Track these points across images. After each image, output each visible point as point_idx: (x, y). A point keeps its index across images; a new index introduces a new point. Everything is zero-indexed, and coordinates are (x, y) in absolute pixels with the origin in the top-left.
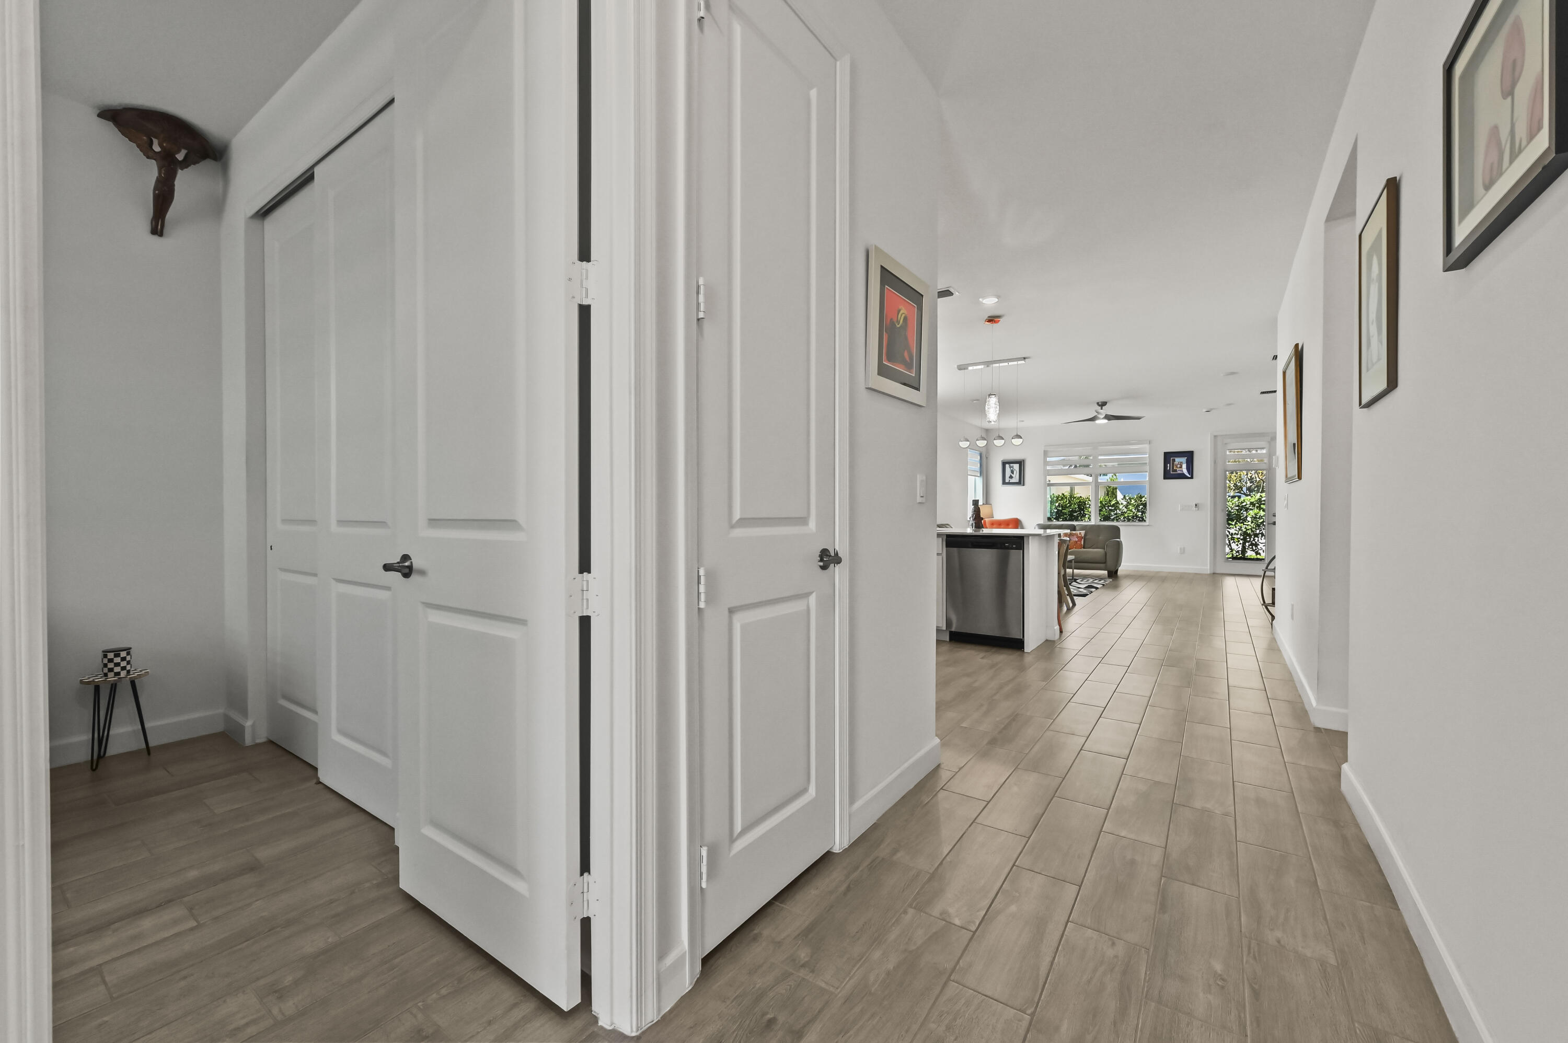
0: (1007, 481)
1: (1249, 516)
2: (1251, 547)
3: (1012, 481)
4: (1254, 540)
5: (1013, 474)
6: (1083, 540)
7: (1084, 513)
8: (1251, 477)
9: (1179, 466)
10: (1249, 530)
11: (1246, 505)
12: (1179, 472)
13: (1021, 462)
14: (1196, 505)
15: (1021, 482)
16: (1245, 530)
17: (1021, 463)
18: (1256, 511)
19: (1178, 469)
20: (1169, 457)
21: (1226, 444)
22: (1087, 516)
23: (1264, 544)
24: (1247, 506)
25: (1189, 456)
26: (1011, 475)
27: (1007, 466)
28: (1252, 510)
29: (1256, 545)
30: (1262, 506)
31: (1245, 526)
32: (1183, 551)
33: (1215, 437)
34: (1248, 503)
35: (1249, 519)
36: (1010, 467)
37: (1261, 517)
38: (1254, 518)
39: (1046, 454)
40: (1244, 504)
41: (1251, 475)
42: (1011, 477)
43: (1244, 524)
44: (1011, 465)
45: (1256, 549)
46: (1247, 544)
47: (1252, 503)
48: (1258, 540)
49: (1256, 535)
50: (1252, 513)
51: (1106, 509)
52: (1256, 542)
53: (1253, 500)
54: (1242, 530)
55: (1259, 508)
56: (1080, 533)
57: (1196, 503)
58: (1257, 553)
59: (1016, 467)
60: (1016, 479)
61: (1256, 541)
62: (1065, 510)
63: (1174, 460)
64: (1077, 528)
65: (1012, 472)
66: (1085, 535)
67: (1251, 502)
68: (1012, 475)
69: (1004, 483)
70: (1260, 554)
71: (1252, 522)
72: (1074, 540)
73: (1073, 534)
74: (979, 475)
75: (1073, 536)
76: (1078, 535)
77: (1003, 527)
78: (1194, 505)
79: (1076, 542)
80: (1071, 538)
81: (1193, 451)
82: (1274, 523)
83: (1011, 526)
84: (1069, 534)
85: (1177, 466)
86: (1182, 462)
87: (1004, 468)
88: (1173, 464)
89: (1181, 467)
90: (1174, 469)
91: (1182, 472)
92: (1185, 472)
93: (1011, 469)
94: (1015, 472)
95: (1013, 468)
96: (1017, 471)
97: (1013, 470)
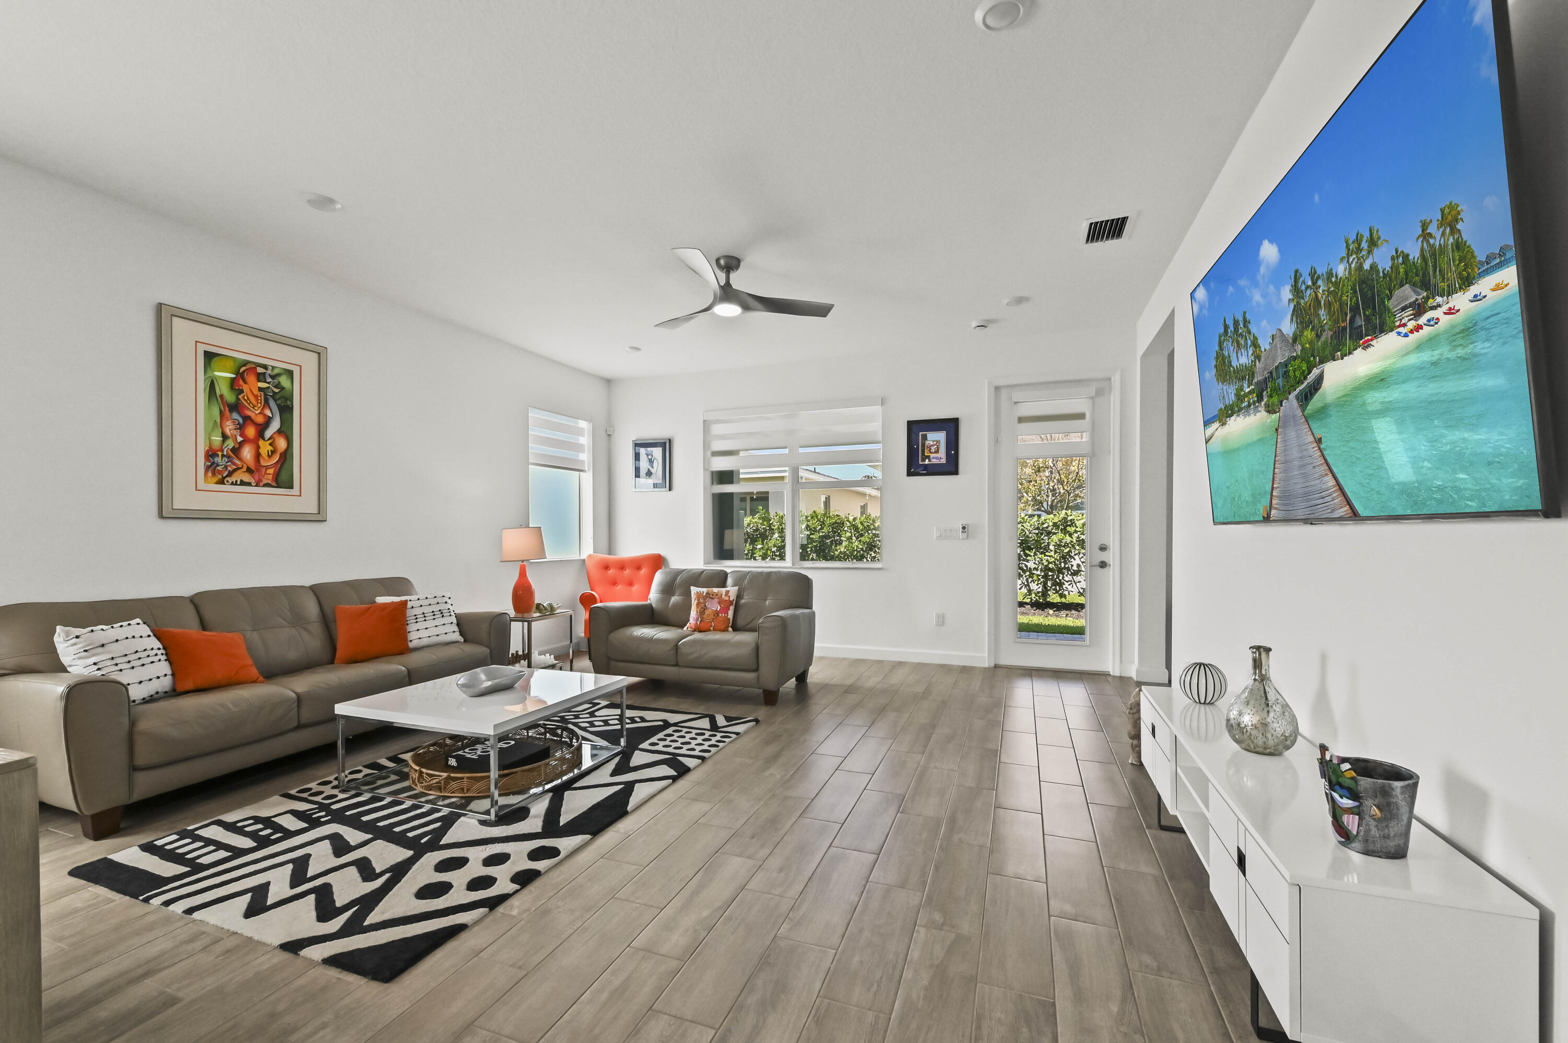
0: (643, 479)
1: (1053, 543)
2: (1053, 587)
3: (649, 480)
4: (1058, 577)
5: (653, 466)
6: (732, 608)
7: (841, 540)
8: (1053, 486)
9: (933, 449)
10: (1051, 563)
11: (1047, 527)
12: (934, 461)
13: (665, 443)
14: (964, 528)
16: (1046, 563)
17: (666, 445)
18: (1060, 535)
19: (932, 455)
20: (916, 428)
21: (1016, 403)
22: (843, 543)
23: (1070, 583)
24: (1050, 529)
25: (951, 426)
26: (649, 469)
27: (642, 453)
28: (1056, 533)
29: (1061, 584)
30: (1068, 529)
31: (1046, 557)
32: (941, 620)
33: (997, 389)
34: (1051, 524)
35: (1052, 547)
36: (647, 454)
37: (1066, 545)
38: (1058, 546)
39: (706, 424)
40: (1045, 526)
41: (1053, 484)
42: (649, 474)
43: (1045, 556)
44: (649, 449)
45: (1060, 590)
46: (1049, 584)
47: (1055, 525)
48: (1063, 577)
49: (1060, 571)
50: (1055, 538)
51: (868, 533)
52: (1060, 580)
53: (1056, 520)
54: (1043, 564)
55: (1065, 531)
56: (727, 592)
57: (964, 522)
58: (1062, 596)
59: (657, 452)
60: (658, 476)
61: (1061, 578)
62: (813, 534)
63: (925, 438)
64: (730, 581)
65: (651, 464)
66: (739, 596)
67: (1054, 523)
68: (651, 468)
70: (1065, 596)
71: (1056, 552)
72: (713, 609)
73: (713, 595)
74: (586, 469)
75: (712, 598)
76: (723, 597)
77: (627, 572)
78: (961, 528)
79: (717, 613)
80: (707, 604)
81: (958, 418)
82: (1103, 565)
83: (643, 571)
84: (705, 594)
85: (930, 449)
86: (938, 442)
87: (637, 457)
88: (923, 445)
89: (937, 452)
90: (926, 454)
91: (938, 461)
92: (943, 461)
93: (650, 457)
94: (655, 464)
95: (652, 456)
96: (659, 461)
97: (653, 460)
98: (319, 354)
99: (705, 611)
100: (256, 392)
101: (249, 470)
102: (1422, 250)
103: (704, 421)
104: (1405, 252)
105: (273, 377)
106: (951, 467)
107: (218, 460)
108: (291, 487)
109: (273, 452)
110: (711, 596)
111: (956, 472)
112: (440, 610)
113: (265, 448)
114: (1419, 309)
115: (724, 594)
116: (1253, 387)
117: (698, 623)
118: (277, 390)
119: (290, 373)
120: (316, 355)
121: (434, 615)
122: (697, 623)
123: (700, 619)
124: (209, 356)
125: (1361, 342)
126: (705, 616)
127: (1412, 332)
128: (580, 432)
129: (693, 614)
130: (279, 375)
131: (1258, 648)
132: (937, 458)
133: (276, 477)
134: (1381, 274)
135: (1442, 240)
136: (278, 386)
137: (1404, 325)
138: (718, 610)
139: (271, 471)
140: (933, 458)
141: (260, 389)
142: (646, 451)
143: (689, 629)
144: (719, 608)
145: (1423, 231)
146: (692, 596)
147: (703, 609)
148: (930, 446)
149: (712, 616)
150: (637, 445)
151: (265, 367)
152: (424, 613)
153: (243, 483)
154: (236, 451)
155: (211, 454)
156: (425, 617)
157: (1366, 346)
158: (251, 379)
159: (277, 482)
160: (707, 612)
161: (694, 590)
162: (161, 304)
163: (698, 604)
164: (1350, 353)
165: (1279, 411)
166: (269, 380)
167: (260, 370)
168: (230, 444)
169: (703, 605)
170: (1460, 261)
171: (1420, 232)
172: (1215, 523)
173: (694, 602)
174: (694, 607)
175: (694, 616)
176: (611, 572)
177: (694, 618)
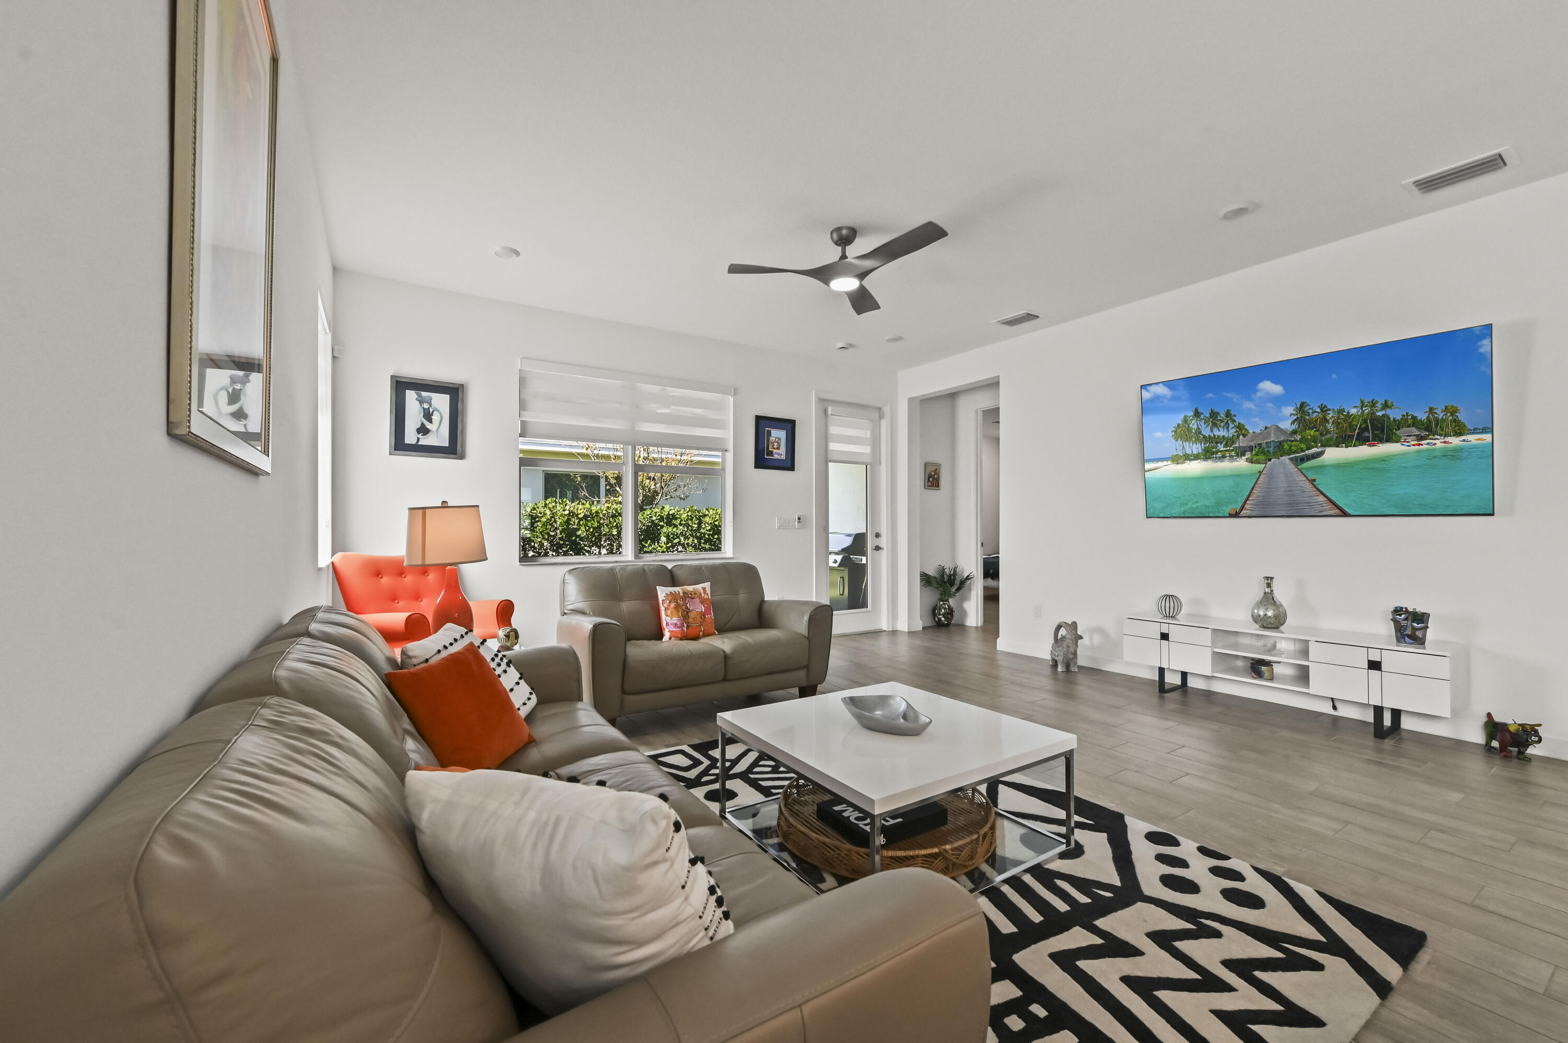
0: (411, 437)
3: (425, 441)
5: (430, 421)
9: (775, 446)
12: (776, 456)
13: (457, 389)
14: (799, 519)
15: (457, 445)
17: (455, 392)
19: (775, 451)
20: (763, 423)
25: (789, 425)
26: (423, 425)
27: (411, 396)
33: (819, 400)
36: (421, 401)
39: (524, 379)
42: (423, 430)
44: (424, 394)
57: (799, 514)
59: (441, 402)
60: (439, 436)
63: (769, 433)
65: (428, 416)
68: (427, 424)
69: (400, 445)
72: (697, 610)
73: (691, 594)
75: (693, 598)
76: (703, 595)
77: (408, 579)
78: (797, 519)
79: (703, 615)
80: (688, 605)
81: (795, 420)
82: (878, 548)
84: (681, 594)
85: (773, 445)
86: (779, 439)
87: (400, 402)
88: (768, 440)
89: (778, 448)
90: (770, 449)
91: (779, 456)
92: (783, 457)
93: (426, 406)
94: (435, 417)
95: (430, 405)
96: (443, 414)
97: (431, 410)
99: (689, 614)
102: (1428, 417)
103: (520, 372)
104: (1414, 415)
106: (789, 465)
110: (690, 596)
111: (794, 470)
114: (1420, 438)
115: (702, 592)
116: (1231, 448)
117: (685, 629)
122: (683, 630)
123: (685, 625)
125: (1367, 443)
126: (691, 620)
127: (1414, 445)
129: (669, 621)
131: (1267, 578)
132: (778, 454)
134: (1392, 419)
135: (1444, 417)
137: (1408, 442)
138: (703, 611)
140: (776, 453)
142: (419, 395)
143: (669, 639)
144: (703, 608)
145: (1430, 410)
146: (660, 599)
147: (685, 613)
148: (773, 442)
149: (699, 619)
150: (400, 386)
157: (1370, 445)
160: (692, 615)
161: (662, 592)
163: (675, 609)
164: (1354, 446)
165: (1266, 463)
169: (684, 607)
170: (1456, 426)
171: (1428, 410)
172: (1147, 517)
173: (669, 605)
174: (669, 612)
175: (675, 622)
176: (385, 580)
177: (676, 624)
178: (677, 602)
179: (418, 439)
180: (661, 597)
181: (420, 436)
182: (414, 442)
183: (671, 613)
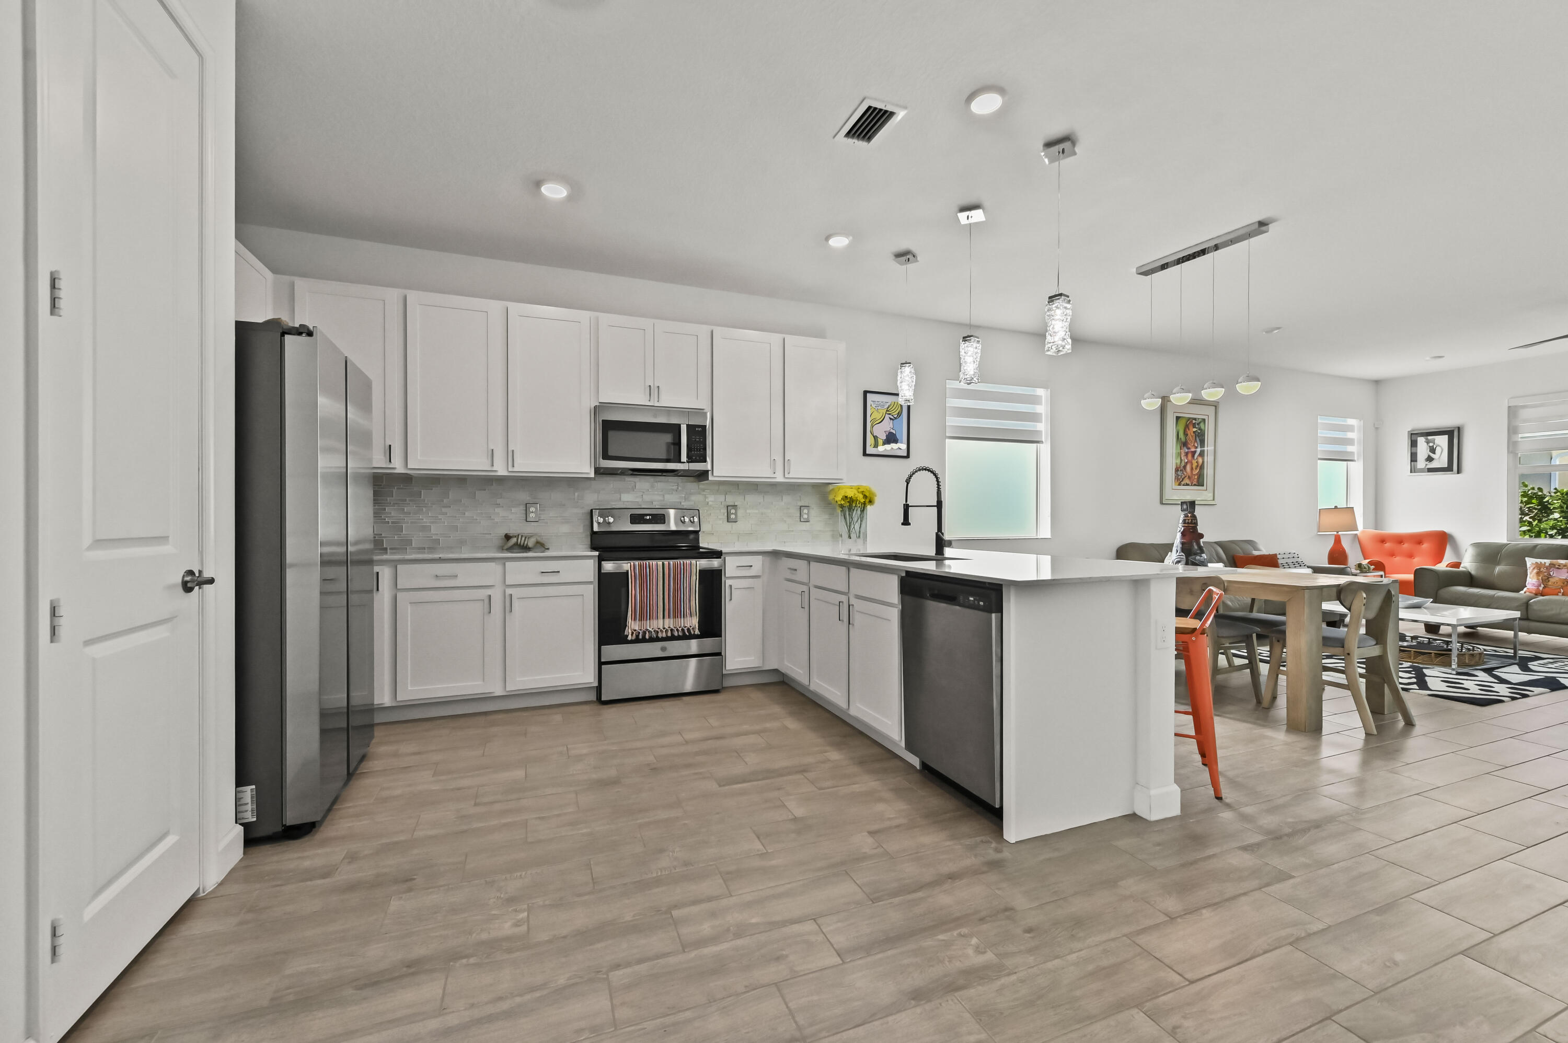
0: (1420, 466)
3: (1431, 465)
5: (1434, 453)
13: (1452, 431)
15: (1453, 465)
17: (1453, 434)
26: (1429, 456)
27: (1421, 441)
36: (1428, 442)
39: (1512, 412)
42: (1430, 459)
44: (1430, 438)
59: (1442, 441)
60: (1440, 462)
65: (1433, 450)
68: (1432, 455)
72: (1560, 577)
74: (1356, 459)
75: (1558, 569)
77: (1406, 546)
79: (1566, 581)
80: (1550, 573)
83: (1425, 546)
84: (1546, 565)
87: (1414, 444)
93: (1431, 444)
94: (1438, 450)
95: (1434, 444)
96: (1443, 447)
97: (1435, 447)
98: (1216, 406)
99: (1549, 579)
100: (1192, 434)
101: (1189, 478)
103: (1509, 407)
105: (1198, 424)
107: (1179, 473)
108: (1203, 486)
109: (1197, 466)
110: (1557, 567)
112: (1293, 562)
113: (1195, 465)
117: (1541, 588)
118: (1199, 431)
119: (1204, 420)
120: (1214, 407)
121: (1294, 564)
122: (1538, 588)
124: (1178, 418)
126: (1550, 583)
128: (1350, 428)
129: (1532, 581)
130: (1200, 422)
133: (1198, 481)
136: (1200, 429)
139: (1196, 477)
141: (1194, 432)
142: (1427, 439)
143: (1527, 593)
146: (1528, 566)
147: (1546, 577)
149: (1560, 584)
150: (1414, 434)
151: (1195, 419)
152: (1287, 563)
153: (1187, 485)
154: (1185, 467)
155: (1177, 470)
156: (1288, 565)
158: (1191, 427)
159: (1198, 483)
160: (1553, 580)
161: (1530, 562)
162: (1164, 397)
163: (1538, 574)
166: (1197, 426)
167: (1194, 421)
168: (1183, 464)
169: (1544, 574)
173: (1532, 571)
174: (1532, 576)
175: (1534, 583)
176: (1387, 545)
177: (1534, 584)
178: (1540, 569)
179: (1426, 465)
180: (1528, 565)
181: (1427, 463)
182: (1423, 467)
183: (1533, 576)
